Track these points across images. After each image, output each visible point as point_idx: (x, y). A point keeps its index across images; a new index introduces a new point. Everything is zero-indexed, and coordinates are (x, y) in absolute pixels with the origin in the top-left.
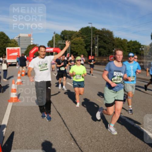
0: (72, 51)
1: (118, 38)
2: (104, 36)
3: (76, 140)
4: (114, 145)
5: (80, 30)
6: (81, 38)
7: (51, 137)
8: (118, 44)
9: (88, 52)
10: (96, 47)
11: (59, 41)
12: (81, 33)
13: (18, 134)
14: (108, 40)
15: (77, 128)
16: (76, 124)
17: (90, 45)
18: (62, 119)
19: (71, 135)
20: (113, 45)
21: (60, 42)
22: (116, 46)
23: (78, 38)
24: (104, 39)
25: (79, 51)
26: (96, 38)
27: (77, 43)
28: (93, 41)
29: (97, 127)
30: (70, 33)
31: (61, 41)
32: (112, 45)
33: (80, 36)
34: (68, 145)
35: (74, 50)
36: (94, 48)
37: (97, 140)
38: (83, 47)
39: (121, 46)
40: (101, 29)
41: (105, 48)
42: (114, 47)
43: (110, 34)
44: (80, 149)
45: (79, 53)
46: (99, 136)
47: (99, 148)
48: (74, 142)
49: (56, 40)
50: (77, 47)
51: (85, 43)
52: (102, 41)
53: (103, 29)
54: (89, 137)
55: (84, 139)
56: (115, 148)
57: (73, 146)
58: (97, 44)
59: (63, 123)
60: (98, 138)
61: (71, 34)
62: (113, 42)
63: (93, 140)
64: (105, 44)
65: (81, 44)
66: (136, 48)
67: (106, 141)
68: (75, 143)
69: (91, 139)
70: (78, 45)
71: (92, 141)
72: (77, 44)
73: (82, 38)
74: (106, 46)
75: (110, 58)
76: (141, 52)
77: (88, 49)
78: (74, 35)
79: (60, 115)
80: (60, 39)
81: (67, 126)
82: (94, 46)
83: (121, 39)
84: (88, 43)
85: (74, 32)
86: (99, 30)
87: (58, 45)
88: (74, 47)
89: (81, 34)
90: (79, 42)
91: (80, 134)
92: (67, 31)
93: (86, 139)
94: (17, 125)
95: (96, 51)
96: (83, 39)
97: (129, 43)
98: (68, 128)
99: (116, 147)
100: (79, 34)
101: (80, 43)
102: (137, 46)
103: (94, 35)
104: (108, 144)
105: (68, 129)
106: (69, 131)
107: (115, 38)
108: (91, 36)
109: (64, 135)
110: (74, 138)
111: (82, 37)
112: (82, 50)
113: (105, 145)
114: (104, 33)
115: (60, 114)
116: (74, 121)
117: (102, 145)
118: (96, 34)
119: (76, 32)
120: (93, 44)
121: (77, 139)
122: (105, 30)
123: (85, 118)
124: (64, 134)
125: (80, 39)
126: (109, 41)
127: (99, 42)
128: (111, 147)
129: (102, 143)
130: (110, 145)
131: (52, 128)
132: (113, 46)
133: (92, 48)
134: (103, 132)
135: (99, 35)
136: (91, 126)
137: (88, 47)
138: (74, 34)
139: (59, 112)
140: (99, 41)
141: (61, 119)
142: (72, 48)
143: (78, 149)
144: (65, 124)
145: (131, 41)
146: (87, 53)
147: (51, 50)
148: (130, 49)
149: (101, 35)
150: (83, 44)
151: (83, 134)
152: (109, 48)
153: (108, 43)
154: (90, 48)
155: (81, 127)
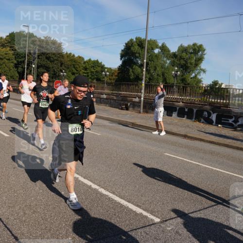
1: (70, 54)
4: (61, 216)
5: (7, 36)
6: (9, 48)
8: (69, 63)
9: (18, 72)
10: (34, 66)
12: (10, 40)
14: (53, 56)
17: (24, 62)
20: (62, 64)
22: (66, 67)
23: (4, 49)
24: (47, 55)
27: (2, 57)
28: (28, 56)
29: (33, 191)
32: (59, 64)
33: (8, 46)
36: (30, 67)
37: (34, 211)
38: (12, 64)
39: (74, 67)
41: (47, 69)
42: (63, 67)
44: (6, 227)
47: (37, 223)
51: (15, 58)
52: (43, 57)
54: (20, 208)
55: (13, 211)
56: (63, 221)
58: (36, 61)
60: (36, 208)
62: (62, 59)
64: (49, 62)
65: (9, 59)
66: (97, 72)
67: (48, 211)
69: (23, 210)
70: (3, 61)
71: (25, 213)
72: (1, 59)
73: (10, 50)
74: (50, 65)
76: (104, 78)
77: (20, 69)
82: (29, 64)
83: (74, 56)
84: (20, 58)
89: (9, 42)
90: (5, 55)
91: (5, 203)
93: (16, 211)
96: (13, 52)
97: (86, 63)
99: (64, 220)
100: (6, 42)
101: (7, 58)
102: (99, 69)
104: (52, 217)
107: (65, 53)
112: (10, 70)
113: (47, 217)
117: (42, 217)
120: (28, 61)
123: (14, 179)
125: (7, 51)
126: (56, 58)
127: (38, 58)
128: (56, 220)
129: (43, 215)
130: (54, 217)
132: (61, 66)
133: (26, 66)
134: (44, 198)
136: (24, 190)
137: (20, 66)
140: (38, 56)
145: (90, 60)
146: (18, 75)
148: (88, 73)
150: (12, 59)
151: (10, 203)
152: (54, 68)
153: (53, 62)
154: (22, 67)
155: (6, 192)
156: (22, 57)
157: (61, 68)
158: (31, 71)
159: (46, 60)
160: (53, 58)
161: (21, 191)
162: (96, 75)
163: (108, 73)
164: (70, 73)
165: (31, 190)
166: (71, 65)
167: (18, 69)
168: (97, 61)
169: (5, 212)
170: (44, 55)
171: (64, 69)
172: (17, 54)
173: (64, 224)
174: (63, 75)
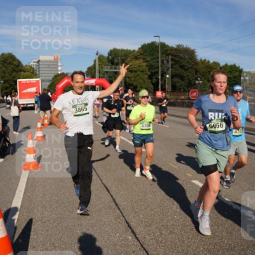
0: (127, 84)
1: (205, 60)
2: (181, 58)
3: (135, 231)
4: (199, 239)
5: (139, 48)
6: (141, 61)
7: (93, 227)
8: (204, 70)
9: (153, 84)
10: (168, 76)
11: (105, 67)
12: (142, 52)
13: (39, 223)
14: (187, 64)
15: (136, 212)
16: (135, 204)
17: (157, 72)
18: (112, 196)
19: (127, 223)
20: (197, 72)
21: (107, 69)
22: (201, 74)
23: (137, 61)
24: (181, 63)
25: (139, 84)
26: (168, 61)
27: (135, 70)
28: (161, 66)
29: (170, 210)
30: (123, 53)
31: (109, 67)
32: (194, 72)
33: (140, 58)
34: (122, 240)
35: (131, 82)
36: (164, 78)
37: (171, 232)
38: (146, 76)
40: (175, 46)
41: (182, 78)
42: (198, 75)
43: (190, 53)
44: (142, 246)
45: (139, 86)
46: (173, 225)
47: (174, 244)
48: (132, 235)
49: (99, 65)
50: (135, 77)
51: (149, 69)
52: (177, 66)
53: (178, 46)
54: (157, 227)
55: (149, 230)
56: (201, 245)
57: (130, 242)
58: (170, 71)
59: (113, 204)
60: (173, 229)
61: (125, 56)
62: (196, 67)
63: (163, 232)
64: (183, 71)
65: (142, 71)
66: (235, 77)
67: (185, 232)
68: (134, 237)
69: (160, 230)
70: (137, 74)
71: (161, 234)
72: (135, 72)
73: (143, 62)
74: (185, 74)
75: (191, 94)
76: (243, 83)
77: (154, 80)
78: (130, 57)
79: (108, 190)
80: (107, 63)
81: (119, 209)
82: (163, 74)
83: (209, 62)
84: (154, 69)
85: (130, 51)
86: (172, 47)
87: (104, 74)
88: (130, 76)
89: (142, 54)
90: (139, 68)
91: (142, 222)
92: (119, 50)
93: (152, 230)
94: (38, 208)
95: (168, 84)
96: (146, 64)
97: (223, 69)
98: (122, 211)
99: (202, 243)
100: (139, 54)
101: (141, 70)
102: (237, 74)
103: (164, 55)
104: (189, 238)
105: (122, 213)
106: (124, 217)
107: (200, 59)
108: (158, 58)
109: (115, 224)
110: (132, 228)
111: (144, 59)
112: (144, 82)
113: (184, 239)
114: (181, 53)
115: (109, 188)
116: (132, 201)
117: (179, 239)
118: (168, 55)
119: (134, 51)
120: (161, 72)
121: (137, 231)
122: (183, 48)
123: (151, 196)
124: (115, 222)
125: (140, 63)
126: (190, 66)
127: (172, 68)
128: (194, 242)
129: (180, 236)
130: (192, 240)
131: (95, 212)
132: (196, 74)
133: (160, 77)
134: (181, 218)
135: (172, 55)
137: (154, 77)
138: (130, 55)
139: (107, 186)
140: (172, 65)
141: (110, 197)
142: (127, 79)
143: (140, 247)
144: (117, 205)
145: (226, 65)
146: (152, 86)
147: (92, 82)
149: (176, 56)
150: (145, 71)
151: (147, 222)
152: (189, 77)
153: (188, 70)
154: (156, 78)
155: (143, 210)
156: (155, 68)
157: (196, 76)
158: (165, 81)
159: (180, 69)
160: (187, 66)
161: (158, 210)
162: (234, 81)
163: (247, 78)
164: (206, 81)
165: (168, 209)
166: (206, 72)
167: (152, 80)
168: (235, 65)
169: (142, 231)
170: (177, 64)
171: (199, 77)
172: (151, 65)
173: (202, 248)
174: (199, 83)
